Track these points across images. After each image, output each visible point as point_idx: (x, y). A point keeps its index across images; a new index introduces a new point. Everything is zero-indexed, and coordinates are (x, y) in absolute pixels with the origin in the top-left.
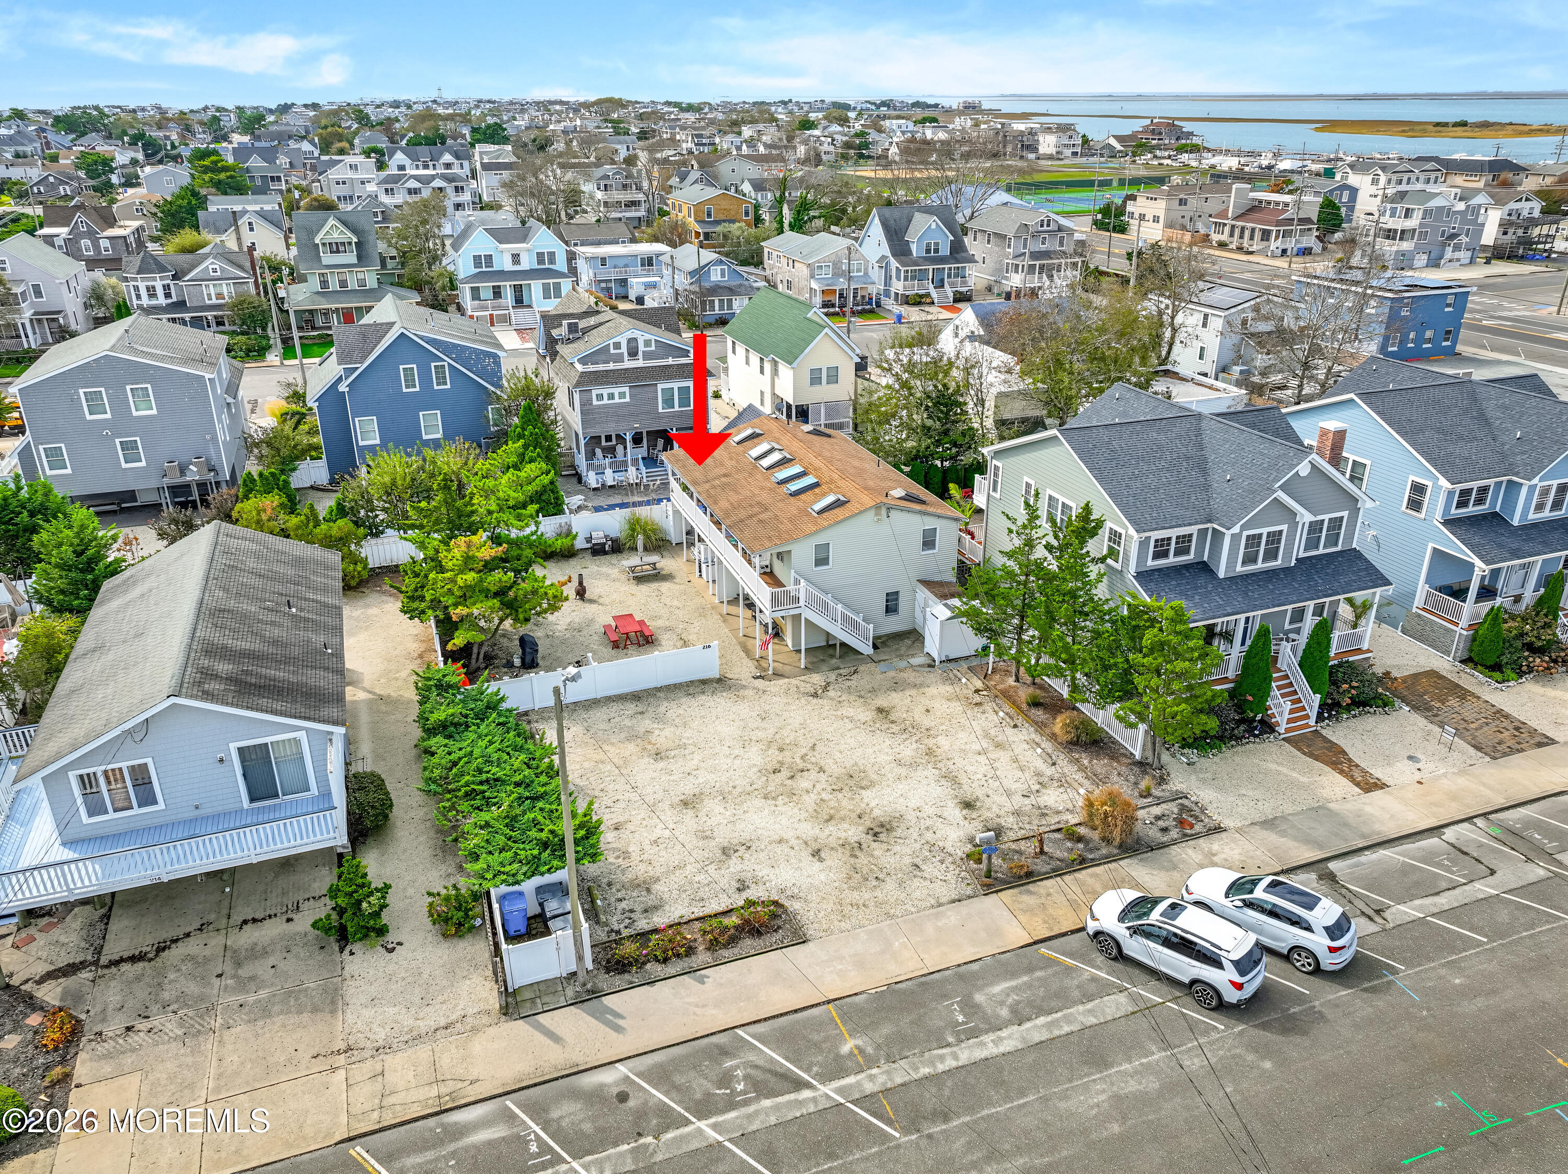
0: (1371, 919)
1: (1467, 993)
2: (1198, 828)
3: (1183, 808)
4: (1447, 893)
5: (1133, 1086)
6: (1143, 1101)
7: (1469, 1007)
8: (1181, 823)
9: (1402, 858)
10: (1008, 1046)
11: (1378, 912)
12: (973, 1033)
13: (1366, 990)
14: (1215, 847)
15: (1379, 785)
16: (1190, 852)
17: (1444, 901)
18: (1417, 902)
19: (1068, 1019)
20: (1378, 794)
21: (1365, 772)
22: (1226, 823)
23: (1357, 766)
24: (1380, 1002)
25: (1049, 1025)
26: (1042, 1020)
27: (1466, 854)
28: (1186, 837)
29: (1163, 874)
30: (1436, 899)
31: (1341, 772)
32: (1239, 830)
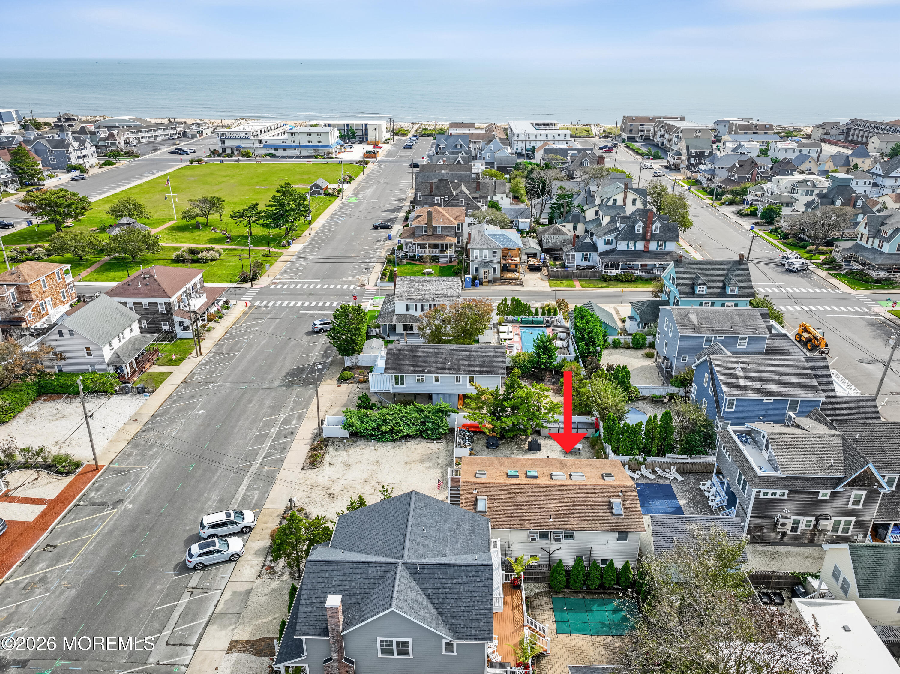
0: (193, 588)
1: (154, 585)
2: (264, 571)
3: (276, 573)
4: (177, 619)
5: (210, 503)
6: (206, 502)
7: (152, 581)
8: (270, 567)
9: (199, 621)
10: (240, 489)
11: (192, 592)
12: (249, 486)
13: (179, 564)
14: (253, 570)
15: (229, 650)
16: (258, 562)
17: (176, 614)
18: (184, 606)
19: (235, 503)
20: (227, 645)
21: (239, 651)
22: (259, 580)
23: (244, 652)
24: (174, 563)
25: (238, 499)
26: (240, 498)
27: (181, 645)
28: (264, 565)
29: (257, 549)
30: (178, 613)
31: (247, 642)
32: (253, 582)
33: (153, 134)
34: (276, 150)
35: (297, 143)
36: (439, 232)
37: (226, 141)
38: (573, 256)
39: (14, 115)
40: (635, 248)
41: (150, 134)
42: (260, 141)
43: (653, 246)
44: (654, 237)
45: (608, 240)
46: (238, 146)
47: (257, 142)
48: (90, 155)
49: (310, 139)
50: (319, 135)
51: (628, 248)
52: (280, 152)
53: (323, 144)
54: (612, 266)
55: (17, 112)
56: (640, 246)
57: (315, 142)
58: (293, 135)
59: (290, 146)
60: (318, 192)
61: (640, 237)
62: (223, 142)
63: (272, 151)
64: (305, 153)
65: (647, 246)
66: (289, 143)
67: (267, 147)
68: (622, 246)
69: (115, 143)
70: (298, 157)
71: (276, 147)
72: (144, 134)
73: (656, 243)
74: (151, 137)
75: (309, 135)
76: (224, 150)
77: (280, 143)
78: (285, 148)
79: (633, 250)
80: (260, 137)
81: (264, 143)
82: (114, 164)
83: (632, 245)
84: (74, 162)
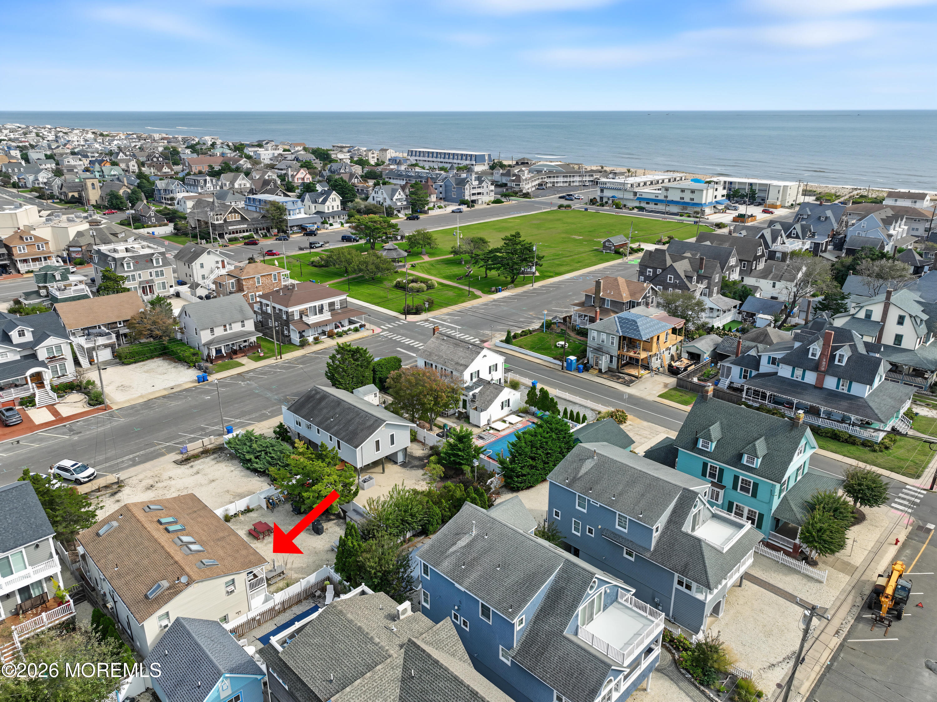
33: (568, 179)
34: (648, 203)
35: (669, 198)
36: (608, 305)
37: (605, 191)
38: (729, 369)
39: (487, 158)
40: (803, 379)
41: (565, 180)
42: (635, 194)
43: (830, 383)
44: (832, 370)
45: (774, 359)
46: (613, 197)
47: (632, 194)
48: (485, 193)
49: (683, 195)
50: (693, 192)
51: (792, 376)
52: (652, 206)
53: (695, 201)
54: (756, 393)
55: (489, 155)
56: (811, 378)
57: (687, 200)
58: (667, 189)
59: (661, 201)
60: (610, 248)
61: (813, 365)
62: (602, 191)
63: (643, 205)
64: (674, 209)
65: (820, 380)
66: (661, 197)
67: (640, 200)
68: (785, 371)
69: (519, 185)
70: (667, 213)
71: (648, 201)
72: (561, 179)
73: (836, 379)
74: (566, 182)
75: (683, 191)
76: (601, 198)
77: (653, 197)
78: (656, 202)
79: (799, 379)
80: (636, 190)
81: (638, 196)
82: (503, 202)
83: (799, 372)
84: (467, 198)
